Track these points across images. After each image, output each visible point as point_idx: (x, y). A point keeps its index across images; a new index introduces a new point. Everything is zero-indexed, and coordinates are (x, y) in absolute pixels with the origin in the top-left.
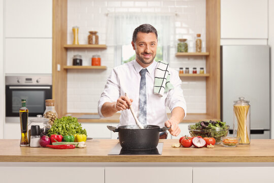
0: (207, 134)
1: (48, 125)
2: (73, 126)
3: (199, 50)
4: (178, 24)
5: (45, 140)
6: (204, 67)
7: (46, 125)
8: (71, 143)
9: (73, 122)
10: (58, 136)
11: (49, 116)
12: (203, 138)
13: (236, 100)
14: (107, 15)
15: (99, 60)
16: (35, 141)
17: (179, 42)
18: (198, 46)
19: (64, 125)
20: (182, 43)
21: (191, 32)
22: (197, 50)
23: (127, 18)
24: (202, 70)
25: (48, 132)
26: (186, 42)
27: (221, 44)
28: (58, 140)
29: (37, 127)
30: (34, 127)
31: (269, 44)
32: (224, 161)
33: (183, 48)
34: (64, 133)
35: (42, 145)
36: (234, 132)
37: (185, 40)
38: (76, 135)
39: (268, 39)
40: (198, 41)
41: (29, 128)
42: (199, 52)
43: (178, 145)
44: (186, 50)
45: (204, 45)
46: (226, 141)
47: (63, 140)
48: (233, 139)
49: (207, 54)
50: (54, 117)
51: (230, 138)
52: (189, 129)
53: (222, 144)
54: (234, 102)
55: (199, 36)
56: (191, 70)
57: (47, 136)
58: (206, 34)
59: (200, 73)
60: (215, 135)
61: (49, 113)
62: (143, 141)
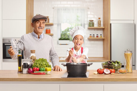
0: (111, 67)
1: (32, 62)
2: (44, 63)
3: (99, 26)
4: (89, 13)
5: (30, 70)
6: (102, 34)
7: (31, 63)
8: (43, 72)
9: (44, 61)
10: (37, 68)
11: (32, 58)
12: (109, 69)
13: (125, 51)
14: (54, 8)
15: (50, 31)
16: (25, 71)
17: (89, 22)
18: (99, 24)
19: (40, 63)
20: (91, 22)
21: (96, 16)
22: (98, 26)
23: (63, 10)
24: (101, 36)
25: (32, 66)
26: (93, 22)
27: (111, 23)
28: (37, 70)
29: (26, 64)
30: (24, 64)
31: (134, 22)
32: (120, 81)
33: (91, 25)
34: (40, 67)
35: (29, 72)
36: (124, 67)
37: (92, 21)
38: (46, 68)
39: (134, 20)
40: (99, 21)
41: (22, 64)
42: (100, 26)
43: (96, 73)
44: (93, 26)
45: (102, 23)
46: (120, 71)
47: (39, 70)
48: (124, 70)
49: (104, 27)
50: (35, 59)
51: (122, 70)
52: (102, 65)
53: (118, 72)
54: (124, 51)
55: (100, 18)
56: (95, 36)
57: (31, 68)
58: (103, 18)
59: (100, 37)
60: (115, 68)
61: (33, 57)
62: (79, 71)
